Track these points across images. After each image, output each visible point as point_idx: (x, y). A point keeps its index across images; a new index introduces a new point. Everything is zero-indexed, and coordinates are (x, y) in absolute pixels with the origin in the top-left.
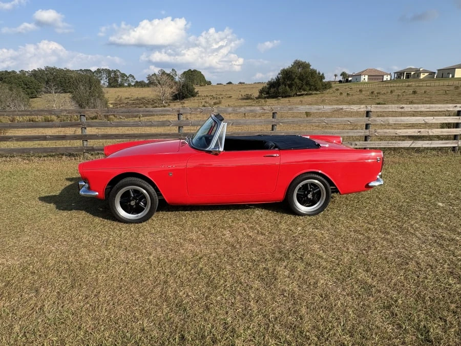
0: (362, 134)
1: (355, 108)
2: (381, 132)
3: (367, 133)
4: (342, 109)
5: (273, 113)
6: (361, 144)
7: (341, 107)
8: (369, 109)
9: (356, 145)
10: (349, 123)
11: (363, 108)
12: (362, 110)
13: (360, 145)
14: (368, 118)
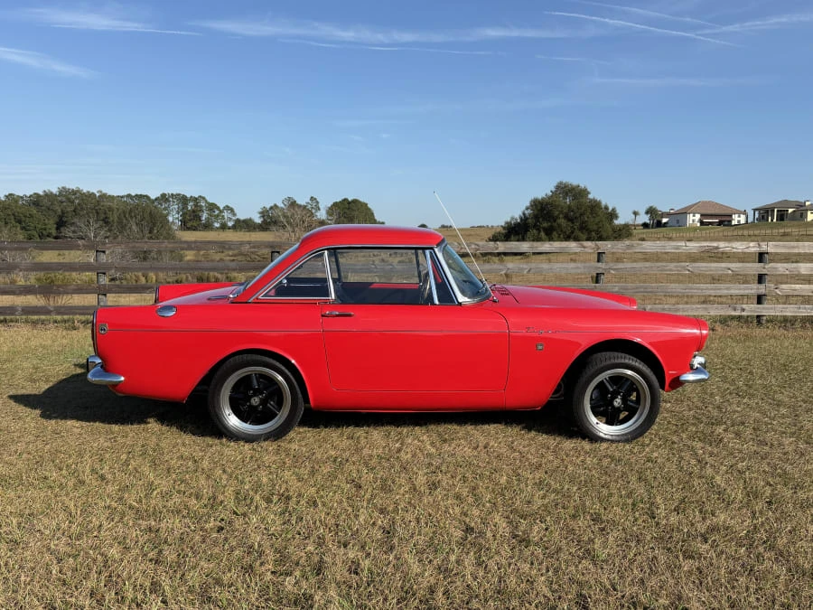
0: (753, 291)
1: (739, 246)
2: (786, 288)
3: (762, 289)
4: (717, 248)
5: (599, 253)
6: (751, 309)
7: (715, 244)
8: (764, 248)
9: (743, 310)
10: (730, 272)
11: (754, 247)
12: (753, 250)
13: (751, 311)
14: (762, 264)
